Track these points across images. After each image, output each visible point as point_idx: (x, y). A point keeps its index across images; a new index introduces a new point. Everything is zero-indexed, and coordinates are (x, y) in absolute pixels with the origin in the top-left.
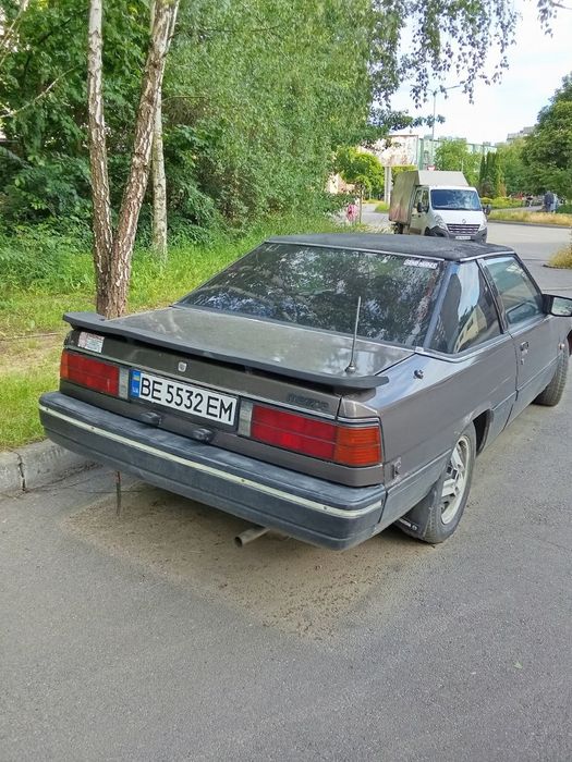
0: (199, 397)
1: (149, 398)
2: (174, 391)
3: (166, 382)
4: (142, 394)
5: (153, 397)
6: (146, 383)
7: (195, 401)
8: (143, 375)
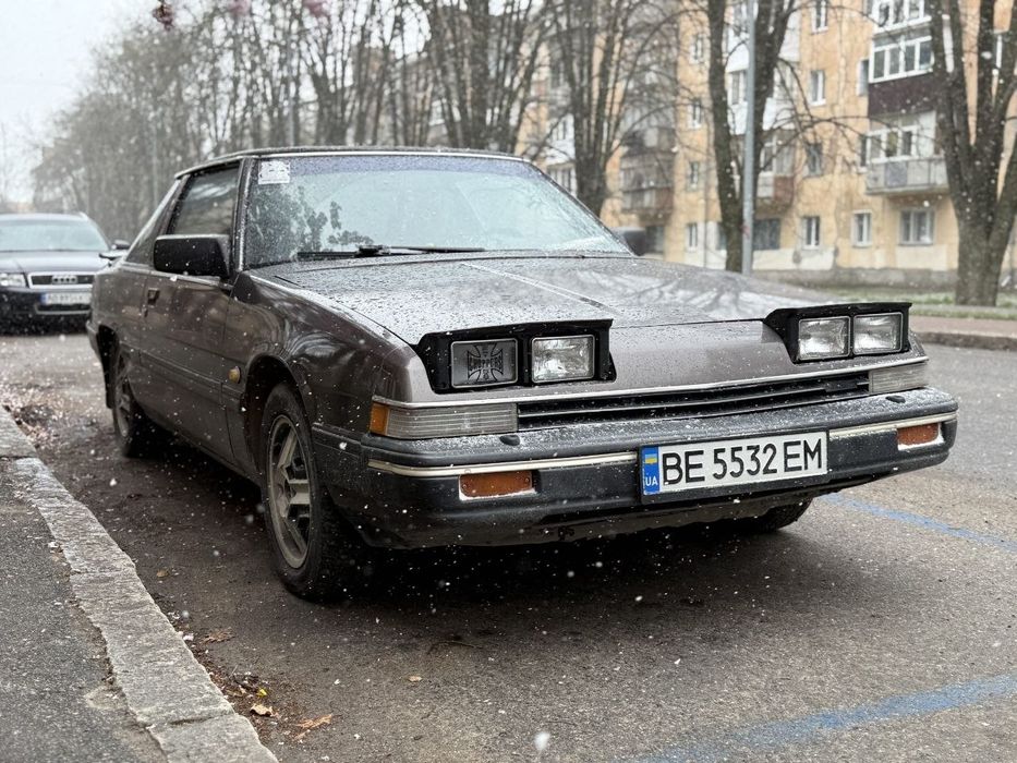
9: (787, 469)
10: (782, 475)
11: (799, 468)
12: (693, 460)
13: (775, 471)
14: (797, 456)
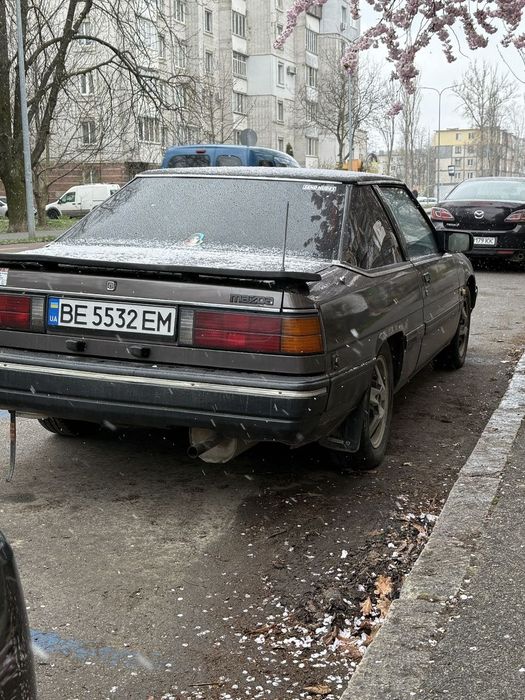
0: (133, 314)
1: (72, 324)
2: (102, 312)
3: (91, 305)
4: (62, 321)
5: (76, 322)
6: (67, 309)
7: (128, 318)
8: (62, 301)
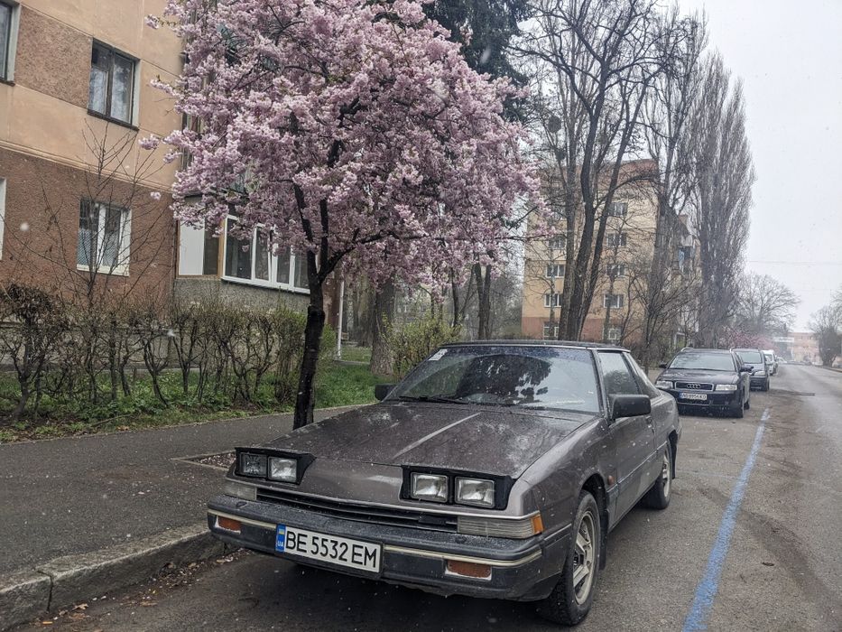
9: (353, 561)
10: (349, 564)
11: (361, 563)
12: (302, 539)
13: (346, 560)
14: (360, 555)
